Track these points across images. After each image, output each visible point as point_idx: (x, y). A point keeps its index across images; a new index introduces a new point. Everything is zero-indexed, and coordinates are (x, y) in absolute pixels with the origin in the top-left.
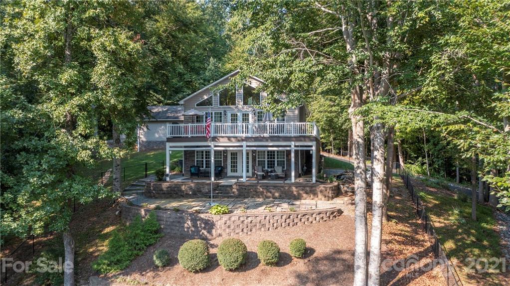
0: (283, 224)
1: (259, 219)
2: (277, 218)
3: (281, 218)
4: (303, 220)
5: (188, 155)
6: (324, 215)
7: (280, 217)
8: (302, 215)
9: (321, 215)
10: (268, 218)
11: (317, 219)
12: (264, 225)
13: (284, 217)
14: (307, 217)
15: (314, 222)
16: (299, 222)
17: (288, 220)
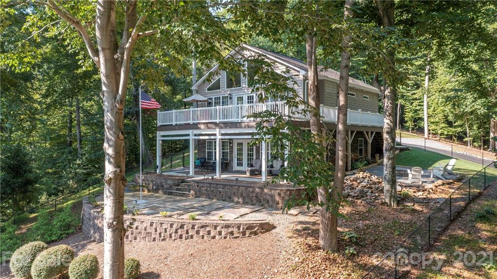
0: (173, 235)
1: (144, 225)
2: (166, 227)
3: (171, 227)
4: (201, 234)
5: (200, 146)
6: (235, 230)
7: (169, 226)
8: (200, 225)
9: (230, 230)
10: (154, 225)
11: (223, 234)
12: (149, 234)
13: (175, 226)
14: (208, 229)
15: (217, 237)
16: (196, 235)
17: (179, 231)
